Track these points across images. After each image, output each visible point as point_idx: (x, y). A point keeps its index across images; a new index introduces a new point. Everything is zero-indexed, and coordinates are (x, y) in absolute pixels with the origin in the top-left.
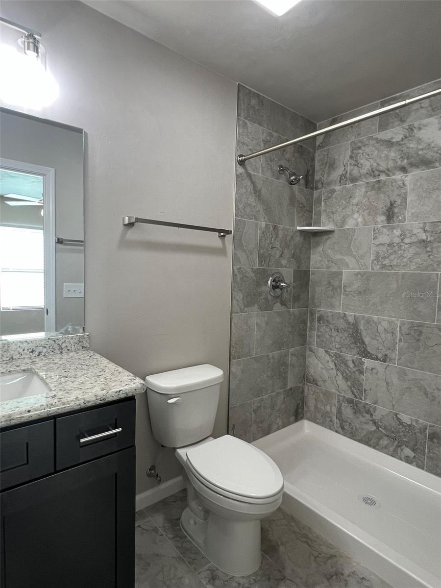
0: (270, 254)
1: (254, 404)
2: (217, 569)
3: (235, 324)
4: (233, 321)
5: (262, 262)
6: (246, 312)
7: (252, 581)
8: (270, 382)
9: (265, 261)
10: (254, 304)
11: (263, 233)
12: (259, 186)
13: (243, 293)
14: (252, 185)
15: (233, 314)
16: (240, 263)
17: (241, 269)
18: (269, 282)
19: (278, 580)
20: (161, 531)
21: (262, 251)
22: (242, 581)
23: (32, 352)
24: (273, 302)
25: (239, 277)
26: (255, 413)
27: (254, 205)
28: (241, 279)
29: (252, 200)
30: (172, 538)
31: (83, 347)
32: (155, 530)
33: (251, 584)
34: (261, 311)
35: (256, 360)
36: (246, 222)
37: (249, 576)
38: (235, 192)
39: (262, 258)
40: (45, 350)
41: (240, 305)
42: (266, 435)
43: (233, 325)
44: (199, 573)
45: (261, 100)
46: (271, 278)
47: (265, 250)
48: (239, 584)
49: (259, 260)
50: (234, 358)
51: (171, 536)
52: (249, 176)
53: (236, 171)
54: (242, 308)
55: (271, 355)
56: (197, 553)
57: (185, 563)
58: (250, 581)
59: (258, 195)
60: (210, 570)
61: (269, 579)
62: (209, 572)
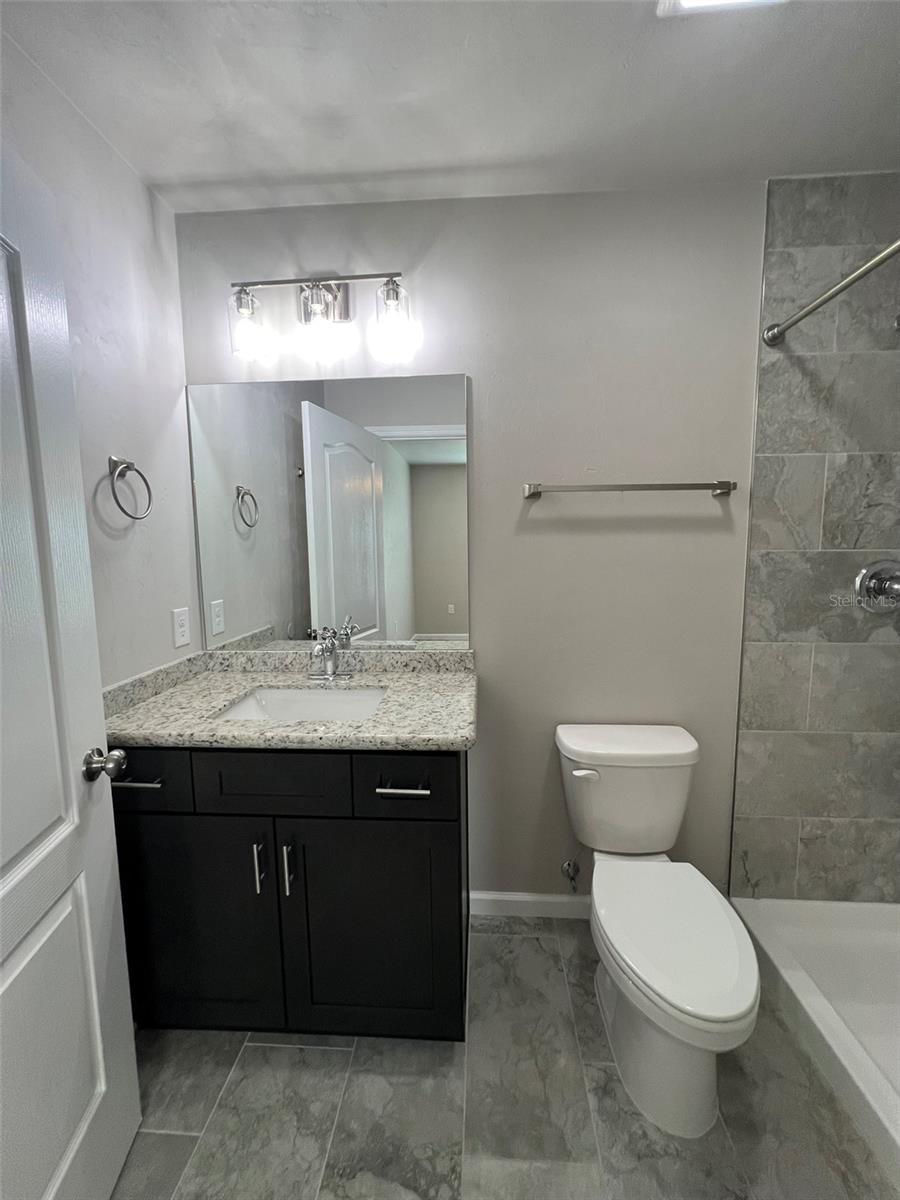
0: (861, 520)
1: (803, 827)
2: (620, 1081)
3: (751, 662)
4: (748, 655)
5: (834, 537)
6: (783, 641)
7: (672, 1150)
8: (857, 794)
9: (842, 536)
10: (807, 627)
11: (840, 476)
12: (826, 378)
13: (774, 603)
14: (806, 382)
15: (747, 643)
16: (769, 543)
17: (771, 555)
18: (858, 581)
19: (728, 1190)
20: (563, 964)
21: (835, 516)
22: (653, 1135)
23: (406, 665)
24: (870, 625)
25: (764, 572)
26: (806, 845)
27: (811, 420)
28: (771, 575)
29: (807, 412)
30: (574, 985)
31: (465, 668)
32: (556, 958)
33: (666, 1152)
34: (829, 641)
35: (812, 740)
36: (786, 460)
37: (671, 1137)
38: (755, 402)
39: (832, 531)
40: (420, 666)
41: (767, 626)
42: (839, 900)
43: (746, 663)
44: (586, 1065)
45: (836, 188)
46: (864, 571)
47: (844, 513)
48: (645, 1135)
49: (824, 535)
50: (749, 726)
51: (573, 981)
52: (799, 363)
53: (760, 360)
54: (774, 632)
55: (858, 737)
56: (600, 1033)
57: (573, 1033)
58: (668, 1146)
59: (825, 397)
60: (605, 1072)
61: (708, 1174)
62: (602, 1074)
